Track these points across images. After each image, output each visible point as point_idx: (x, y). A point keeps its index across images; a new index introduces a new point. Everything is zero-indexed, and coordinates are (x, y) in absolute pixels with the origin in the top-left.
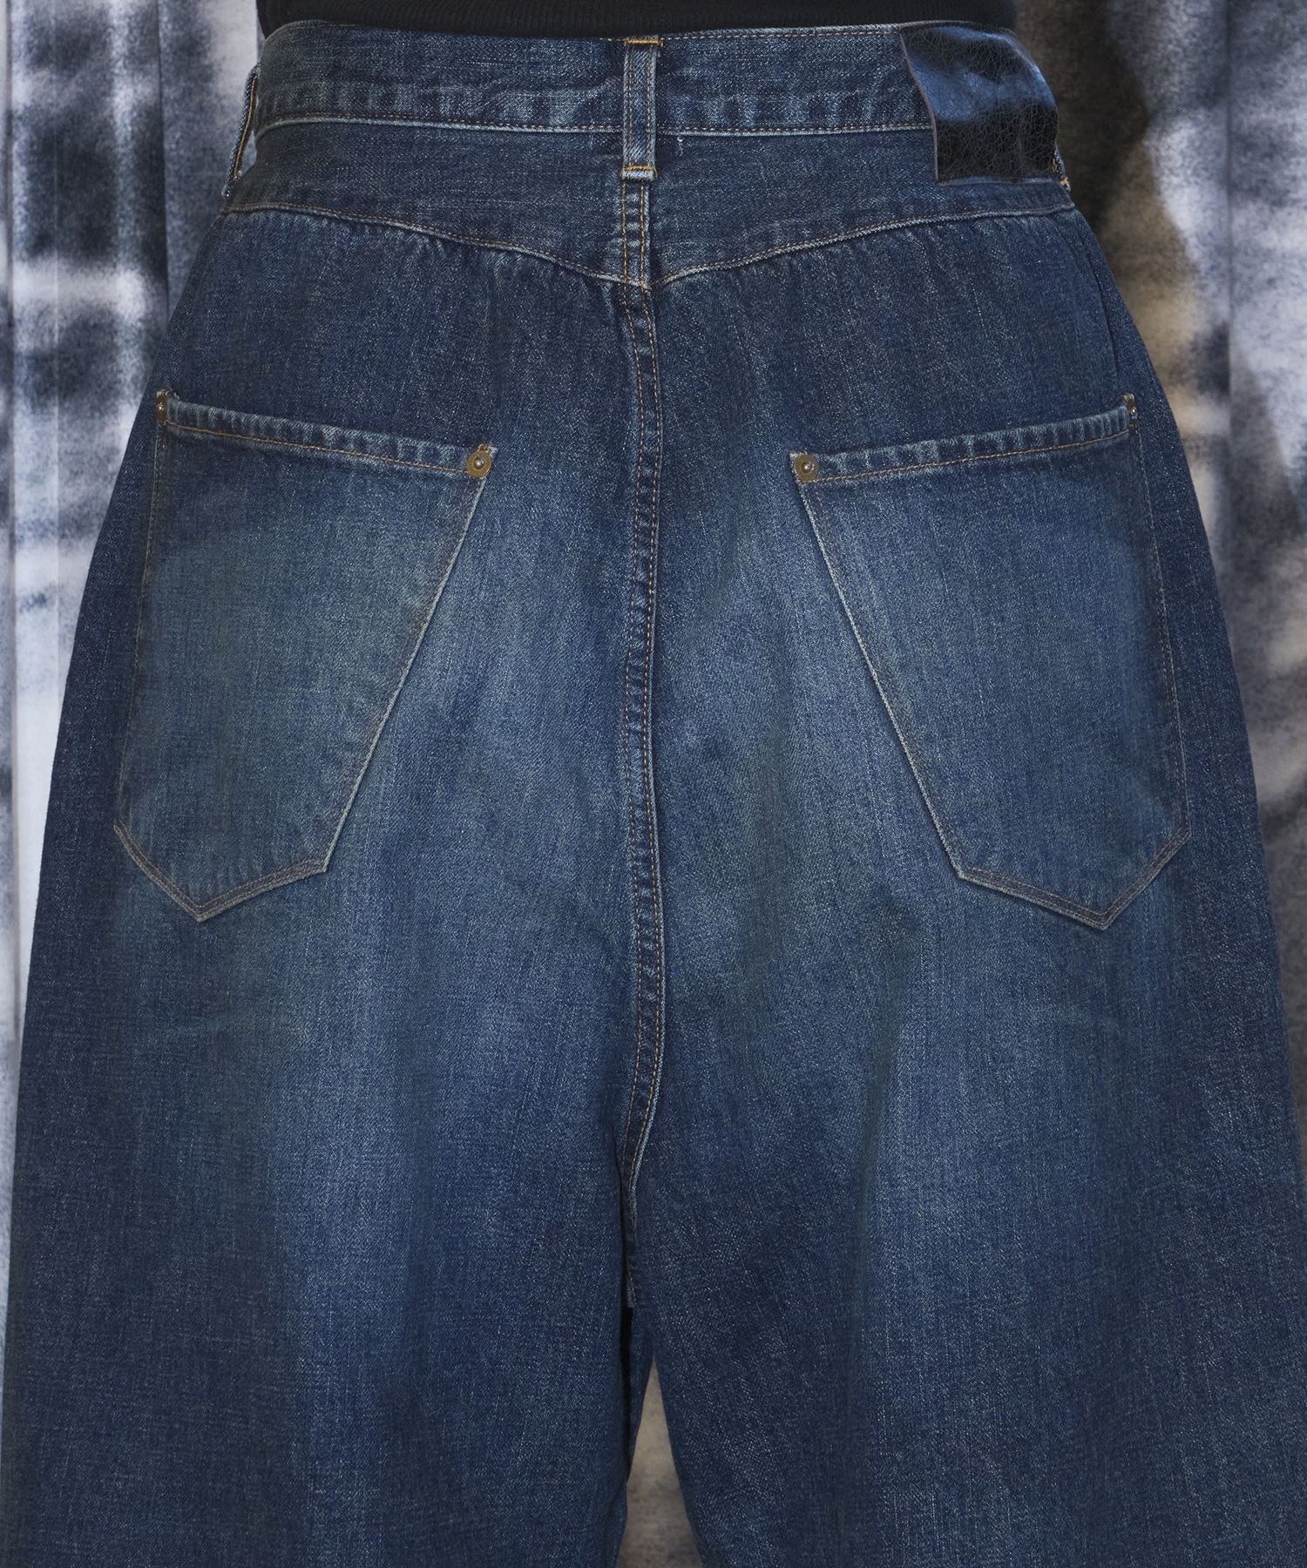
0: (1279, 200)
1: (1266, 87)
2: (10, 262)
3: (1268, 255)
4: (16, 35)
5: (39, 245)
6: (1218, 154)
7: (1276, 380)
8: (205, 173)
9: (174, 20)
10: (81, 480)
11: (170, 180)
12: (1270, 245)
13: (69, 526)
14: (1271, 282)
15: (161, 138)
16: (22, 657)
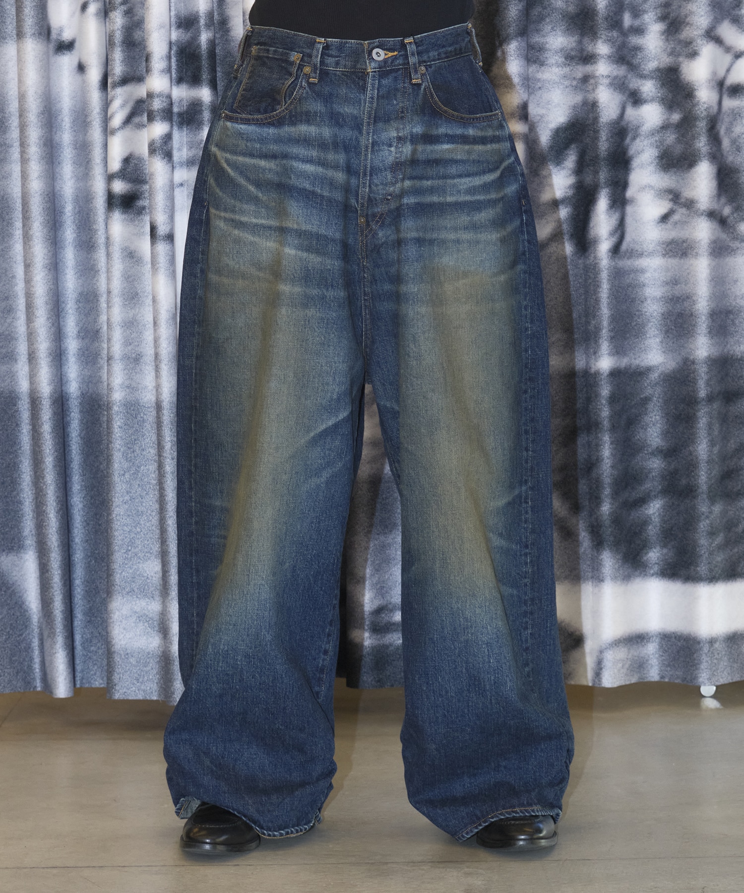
0: (542, 64)
1: (538, 31)
2: (171, 86)
3: (539, 80)
4: (172, 19)
5: (180, 81)
6: (524, 50)
7: (542, 117)
8: (228, 59)
9: (218, 14)
10: (193, 150)
11: (218, 61)
12: (539, 77)
13: (190, 163)
14: (540, 88)
15: (215, 49)
16: (176, 201)
